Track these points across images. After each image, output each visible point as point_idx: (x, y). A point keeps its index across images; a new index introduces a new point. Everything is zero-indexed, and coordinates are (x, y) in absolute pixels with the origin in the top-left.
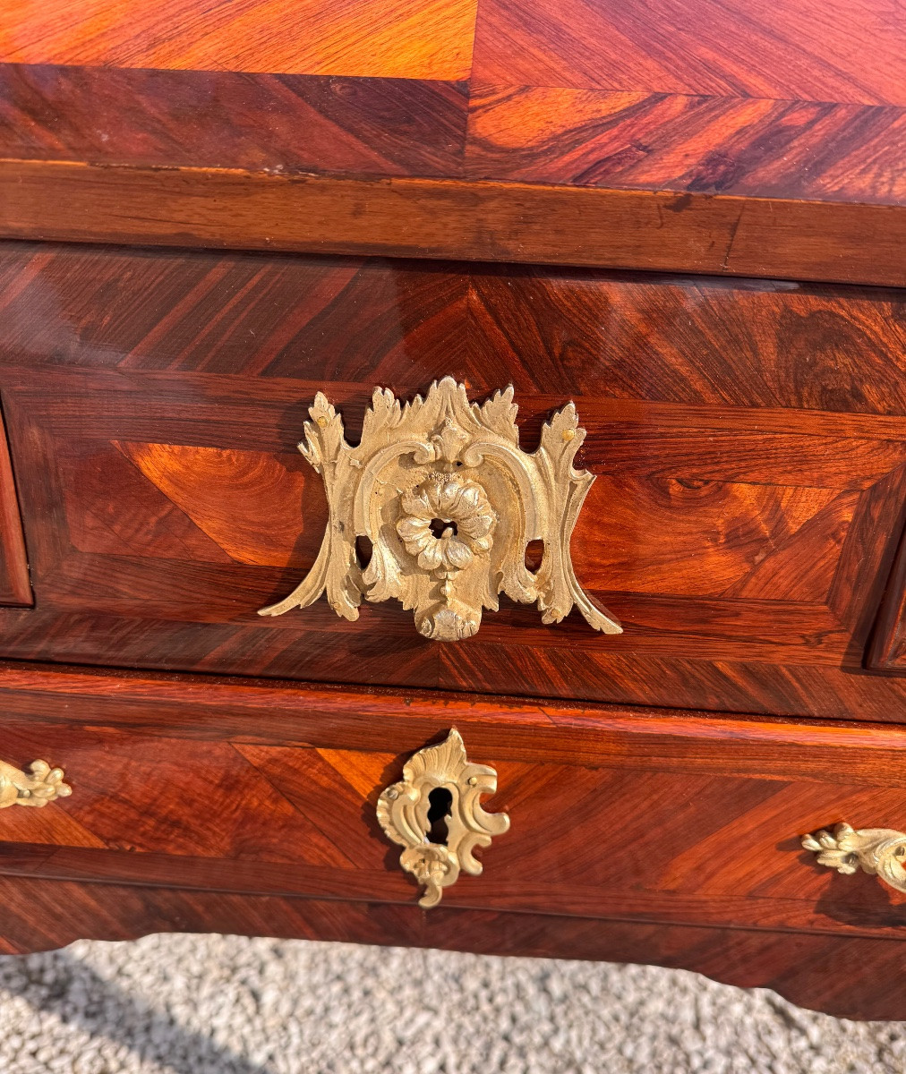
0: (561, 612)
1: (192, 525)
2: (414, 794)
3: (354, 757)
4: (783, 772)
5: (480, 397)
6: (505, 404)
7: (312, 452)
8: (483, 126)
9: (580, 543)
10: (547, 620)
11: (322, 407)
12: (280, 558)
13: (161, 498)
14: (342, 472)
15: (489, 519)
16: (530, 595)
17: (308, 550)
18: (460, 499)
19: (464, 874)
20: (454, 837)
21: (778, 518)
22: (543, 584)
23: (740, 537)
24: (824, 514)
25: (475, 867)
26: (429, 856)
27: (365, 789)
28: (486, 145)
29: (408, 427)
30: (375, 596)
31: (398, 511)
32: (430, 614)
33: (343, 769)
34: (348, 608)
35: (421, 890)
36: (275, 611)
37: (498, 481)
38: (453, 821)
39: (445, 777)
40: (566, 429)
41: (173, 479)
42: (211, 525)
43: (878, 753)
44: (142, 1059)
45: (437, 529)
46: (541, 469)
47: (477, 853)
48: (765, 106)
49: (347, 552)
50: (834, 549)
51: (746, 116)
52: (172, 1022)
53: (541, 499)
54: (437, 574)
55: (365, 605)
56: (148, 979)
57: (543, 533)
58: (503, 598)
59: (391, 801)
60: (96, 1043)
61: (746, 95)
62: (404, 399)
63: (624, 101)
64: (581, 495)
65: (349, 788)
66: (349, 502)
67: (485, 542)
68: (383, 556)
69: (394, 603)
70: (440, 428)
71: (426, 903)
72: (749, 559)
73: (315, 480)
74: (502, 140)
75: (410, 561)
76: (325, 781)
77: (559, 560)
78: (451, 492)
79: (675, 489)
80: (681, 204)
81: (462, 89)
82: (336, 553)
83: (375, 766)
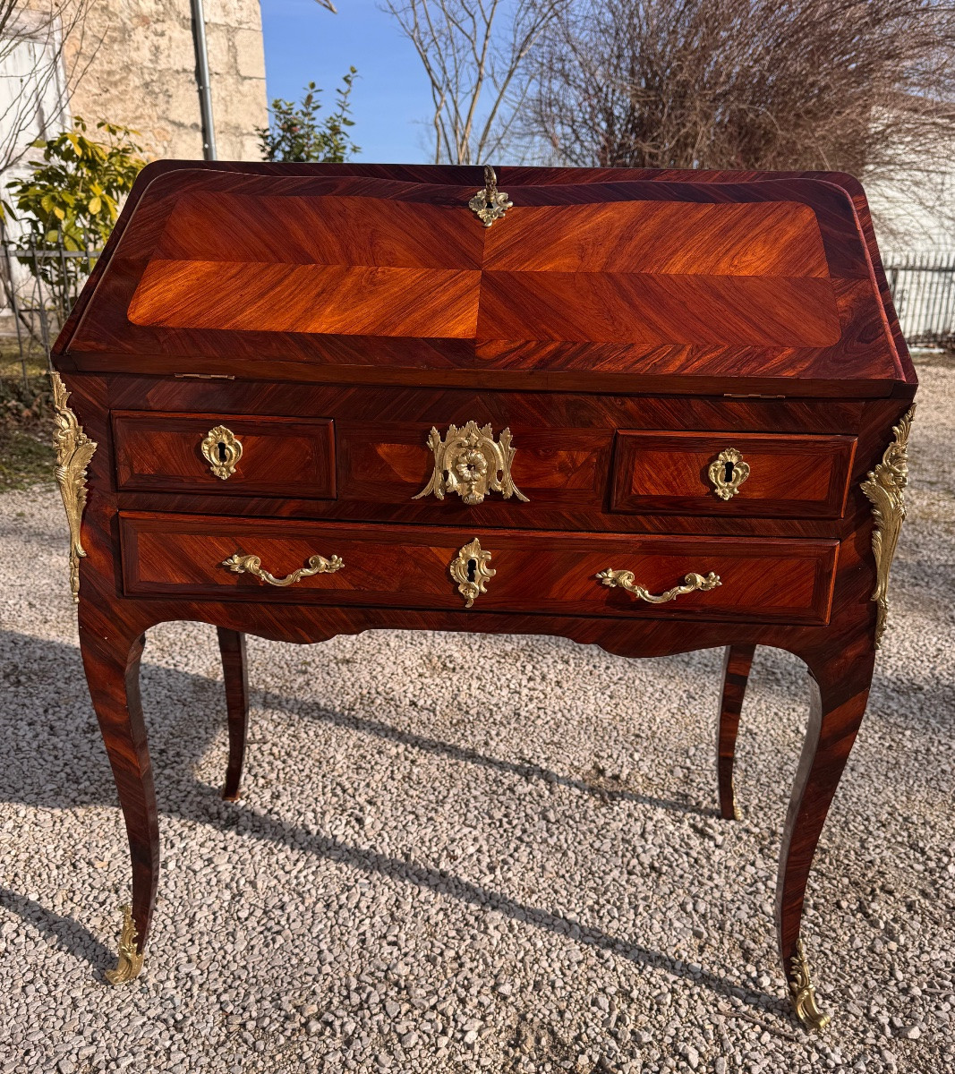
0: (510, 494)
1: (391, 470)
2: (463, 562)
3: (443, 550)
4: (586, 549)
5: (481, 426)
6: (488, 427)
7: (431, 444)
8: (480, 353)
9: (513, 471)
10: (505, 498)
11: (434, 430)
12: (419, 480)
13: (383, 461)
14: (440, 450)
15: (485, 464)
16: (500, 488)
17: (428, 476)
18: (476, 457)
19: (480, 592)
20: (477, 579)
21: (574, 461)
22: (503, 485)
23: (563, 468)
24: (588, 460)
25: (483, 589)
26: (468, 587)
27: (446, 562)
28: (480, 359)
29: (460, 436)
30: (449, 490)
31: (456, 462)
32: (467, 496)
33: (438, 555)
34: (440, 494)
35: (466, 600)
36: (417, 497)
37: (489, 453)
38: (477, 572)
39: (474, 555)
40: (507, 434)
41: (387, 455)
42: (397, 469)
43: (618, 541)
44: (292, 849)
45: (469, 467)
46: (500, 447)
47: (486, 585)
48: (557, 344)
49: (440, 475)
50: (592, 471)
51: (551, 347)
52: (308, 833)
53: (501, 458)
54: (469, 482)
55: (446, 494)
56: (290, 815)
57: (502, 468)
58: (491, 490)
59: (455, 565)
60: (262, 842)
61: (553, 340)
62: (459, 427)
63: (518, 344)
64: (513, 455)
65: (440, 562)
66: (442, 459)
67: (484, 471)
68: (452, 478)
69: (455, 493)
70: (469, 435)
71: (468, 606)
72: (567, 475)
73: (431, 454)
74: (484, 357)
75: (460, 478)
76: (432, 559)
77: (507, 476)
78: (473, 455)
79: (541, 453)
80: (531, 373)
81: (473, 341)
82: (437, 476)
83: (448, 553)
